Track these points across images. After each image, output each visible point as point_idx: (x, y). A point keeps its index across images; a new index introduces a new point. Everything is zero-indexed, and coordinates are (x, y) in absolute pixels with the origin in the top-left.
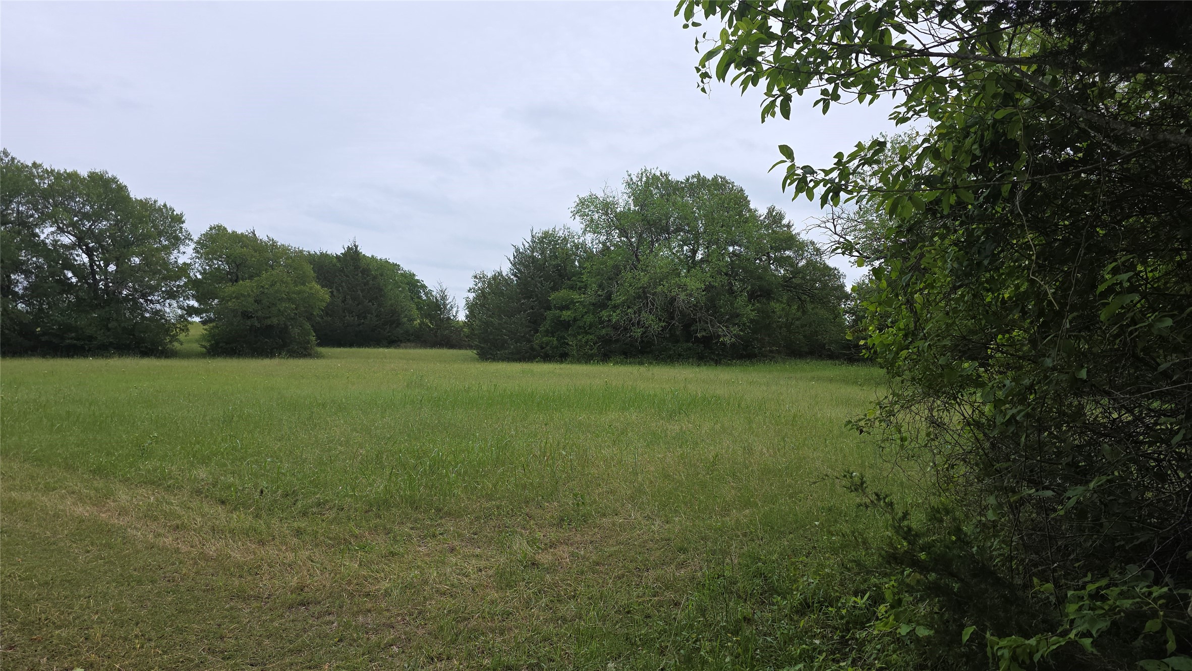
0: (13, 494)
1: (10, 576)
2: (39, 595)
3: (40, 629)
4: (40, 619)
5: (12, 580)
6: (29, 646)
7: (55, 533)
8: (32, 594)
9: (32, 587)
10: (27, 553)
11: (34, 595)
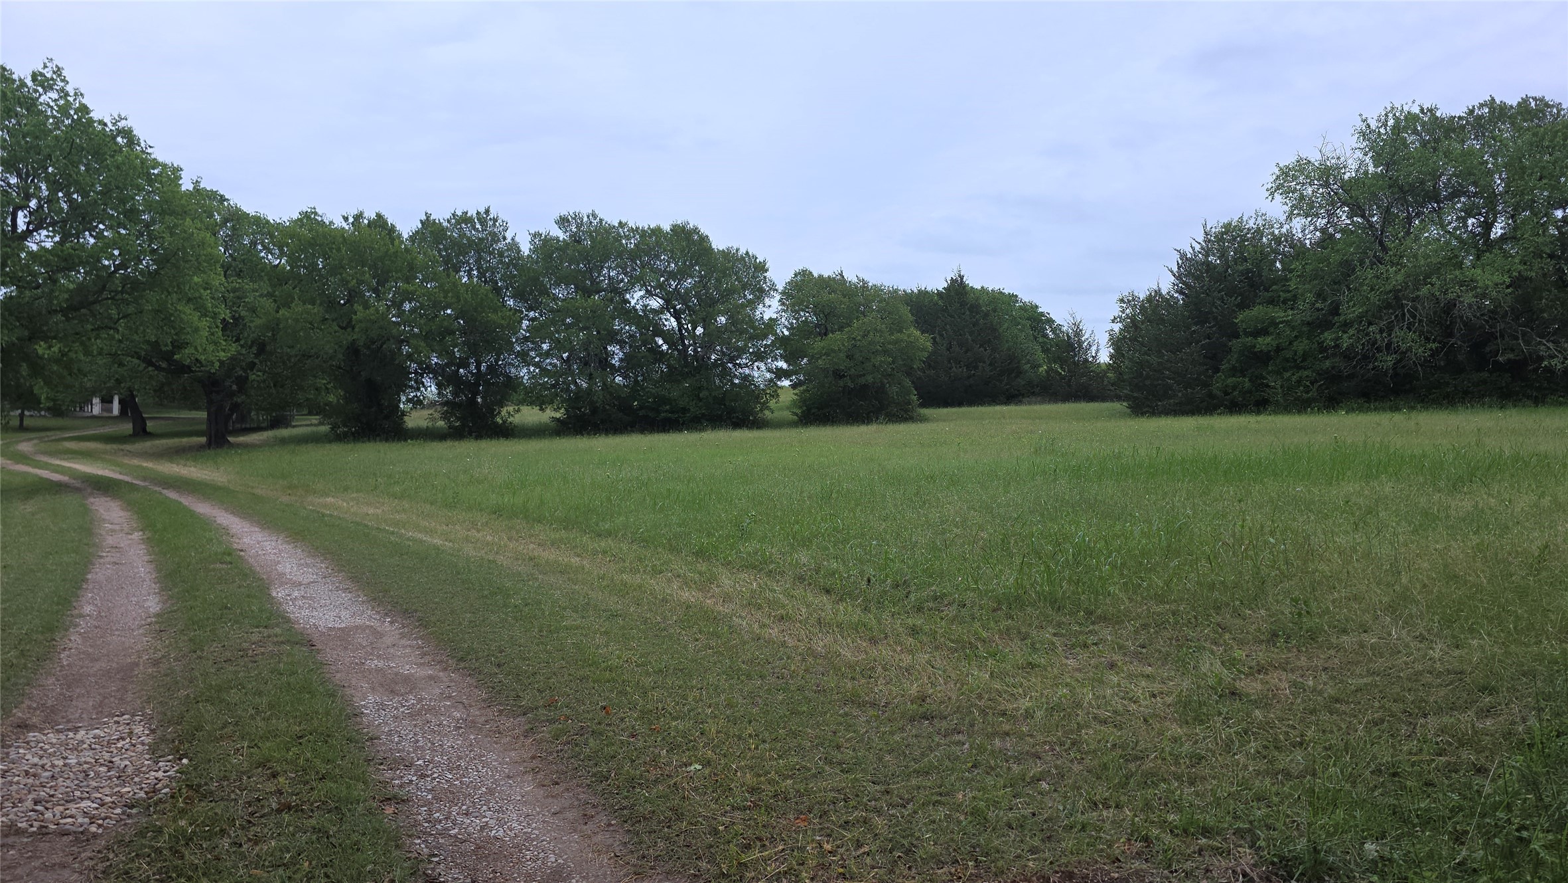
0: (625, 576)
1: (627, 661)
2: (655, 683)
3: (658, 719)
4: (657, 708)
5: (629, 666)
6: (649, 736)
7: (665, 618)
8: (648, 681)
9: (648, 674)
10: (641, 638)
11: (650, 682)
